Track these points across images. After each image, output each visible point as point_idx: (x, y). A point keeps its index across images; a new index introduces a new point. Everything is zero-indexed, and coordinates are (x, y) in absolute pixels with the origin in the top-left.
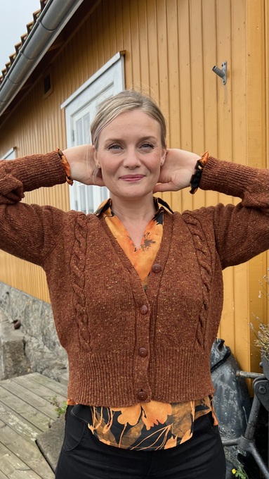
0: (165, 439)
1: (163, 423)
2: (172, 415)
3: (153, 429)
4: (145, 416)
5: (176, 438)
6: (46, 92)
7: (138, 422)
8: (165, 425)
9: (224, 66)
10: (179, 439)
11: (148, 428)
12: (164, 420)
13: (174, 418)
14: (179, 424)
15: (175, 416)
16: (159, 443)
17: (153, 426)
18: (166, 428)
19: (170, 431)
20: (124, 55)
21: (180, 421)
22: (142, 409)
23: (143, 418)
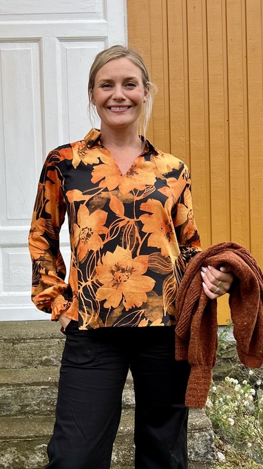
0: (139, 319)
1: (139, 307)
2: (146, 303)
4: (125, 301)
5: (148, 320)
7: (119, 305)
13: (148, 305)
17: (131, 308)
18: (141, 311)
19: (143, 314)
21: (153, 309)
22: (123, 296)
23: (123, 302)
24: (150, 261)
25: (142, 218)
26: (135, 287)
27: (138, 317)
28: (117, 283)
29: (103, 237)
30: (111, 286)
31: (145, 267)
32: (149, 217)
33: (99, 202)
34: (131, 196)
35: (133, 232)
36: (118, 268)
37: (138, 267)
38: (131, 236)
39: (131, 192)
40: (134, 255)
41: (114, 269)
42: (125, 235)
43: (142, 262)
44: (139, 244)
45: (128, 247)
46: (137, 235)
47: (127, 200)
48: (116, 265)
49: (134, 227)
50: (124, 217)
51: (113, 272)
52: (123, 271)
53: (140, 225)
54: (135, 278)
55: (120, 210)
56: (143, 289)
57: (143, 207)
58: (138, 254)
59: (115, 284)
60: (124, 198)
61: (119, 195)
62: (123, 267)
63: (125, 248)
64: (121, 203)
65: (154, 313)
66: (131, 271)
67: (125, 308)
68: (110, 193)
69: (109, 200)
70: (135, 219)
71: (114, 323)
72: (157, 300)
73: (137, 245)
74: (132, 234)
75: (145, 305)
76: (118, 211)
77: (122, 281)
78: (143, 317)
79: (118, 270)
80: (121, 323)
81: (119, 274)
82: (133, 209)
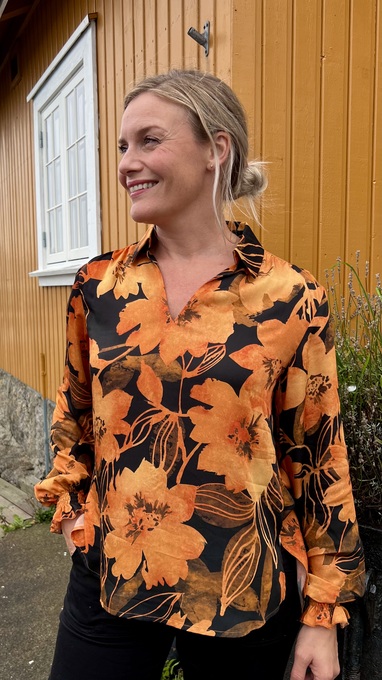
0: (170, 610)
1: (171, 586)
2: (186, 581)
3: (155, 590)
4: (147, 570)
5: (184, 617)
6: (13, 78)
7: (135, 575)
8: (173, 589)
9: (207, 29)
10: (188, 623)
11: (148, 587)
12: (174, 582)
13: (189, 587)
14: (194, 599)
15: (191, 584)
16: (161, 612)
17: (156, 585)
18: (175, 594)
19: (178, 602)
20: (95, 20)
21: (197, 597)
22: (144, 558)
23: (143, 570)
24: (199, 499)
25: (192, 414)
26: (168, 544)
27: (167, 605)
28: (135, 531)
29: (120, 439)
30: (124, 535)
31: (189, 509)
32: (206, 412)
33: (119, 376)
34: (177, 369)
35: (174, 437)
36: (141, 502)
37: (177, 507)
38: (170, 444)
39: (179, 359)
40: (171, 483)
41: (132, 503)
42: (159, 441)
43: (185, 498)
44: (182, 462)
45: (162, 463)
46: (180, 443)
47: (169, 374)
48: (136, 496)
49: (176, 429)
50: (160, 407)
51: (130, 508)
52: (149, 509)
53: (188, 425)
54: (170, 526)
55: (155, 394)
56: (183, 552)
57: (196, 392)
58: (178, 481)
59: (130, 533)
60: (165, 371)
61: (157, 365)
62: (150, 501)
63: (157, 465)
64: (159, 380)
65: (197, 606)
66: (164, 511)
67: (144, 583)
68: (142, 360)
69: (137, 373)
70: (180, 414)
71: (122, 610)
72: (206, 580)
73: (179, 463)
74: (171, 440)
75: (182, 586)
76: (152, 393)
77: (146, 529)
78: (177, 608)
79: (140, 505)
80: (135, 611)
81: (140, 513)
82: (178, 394)
